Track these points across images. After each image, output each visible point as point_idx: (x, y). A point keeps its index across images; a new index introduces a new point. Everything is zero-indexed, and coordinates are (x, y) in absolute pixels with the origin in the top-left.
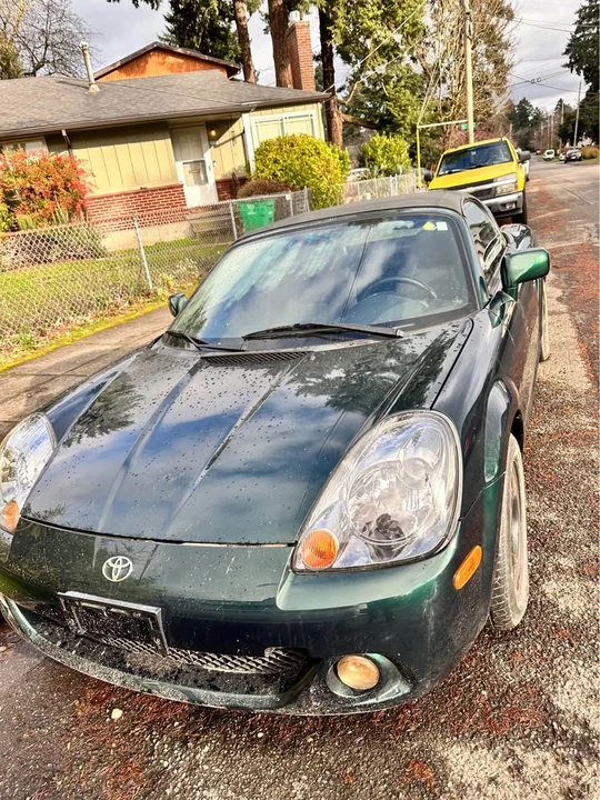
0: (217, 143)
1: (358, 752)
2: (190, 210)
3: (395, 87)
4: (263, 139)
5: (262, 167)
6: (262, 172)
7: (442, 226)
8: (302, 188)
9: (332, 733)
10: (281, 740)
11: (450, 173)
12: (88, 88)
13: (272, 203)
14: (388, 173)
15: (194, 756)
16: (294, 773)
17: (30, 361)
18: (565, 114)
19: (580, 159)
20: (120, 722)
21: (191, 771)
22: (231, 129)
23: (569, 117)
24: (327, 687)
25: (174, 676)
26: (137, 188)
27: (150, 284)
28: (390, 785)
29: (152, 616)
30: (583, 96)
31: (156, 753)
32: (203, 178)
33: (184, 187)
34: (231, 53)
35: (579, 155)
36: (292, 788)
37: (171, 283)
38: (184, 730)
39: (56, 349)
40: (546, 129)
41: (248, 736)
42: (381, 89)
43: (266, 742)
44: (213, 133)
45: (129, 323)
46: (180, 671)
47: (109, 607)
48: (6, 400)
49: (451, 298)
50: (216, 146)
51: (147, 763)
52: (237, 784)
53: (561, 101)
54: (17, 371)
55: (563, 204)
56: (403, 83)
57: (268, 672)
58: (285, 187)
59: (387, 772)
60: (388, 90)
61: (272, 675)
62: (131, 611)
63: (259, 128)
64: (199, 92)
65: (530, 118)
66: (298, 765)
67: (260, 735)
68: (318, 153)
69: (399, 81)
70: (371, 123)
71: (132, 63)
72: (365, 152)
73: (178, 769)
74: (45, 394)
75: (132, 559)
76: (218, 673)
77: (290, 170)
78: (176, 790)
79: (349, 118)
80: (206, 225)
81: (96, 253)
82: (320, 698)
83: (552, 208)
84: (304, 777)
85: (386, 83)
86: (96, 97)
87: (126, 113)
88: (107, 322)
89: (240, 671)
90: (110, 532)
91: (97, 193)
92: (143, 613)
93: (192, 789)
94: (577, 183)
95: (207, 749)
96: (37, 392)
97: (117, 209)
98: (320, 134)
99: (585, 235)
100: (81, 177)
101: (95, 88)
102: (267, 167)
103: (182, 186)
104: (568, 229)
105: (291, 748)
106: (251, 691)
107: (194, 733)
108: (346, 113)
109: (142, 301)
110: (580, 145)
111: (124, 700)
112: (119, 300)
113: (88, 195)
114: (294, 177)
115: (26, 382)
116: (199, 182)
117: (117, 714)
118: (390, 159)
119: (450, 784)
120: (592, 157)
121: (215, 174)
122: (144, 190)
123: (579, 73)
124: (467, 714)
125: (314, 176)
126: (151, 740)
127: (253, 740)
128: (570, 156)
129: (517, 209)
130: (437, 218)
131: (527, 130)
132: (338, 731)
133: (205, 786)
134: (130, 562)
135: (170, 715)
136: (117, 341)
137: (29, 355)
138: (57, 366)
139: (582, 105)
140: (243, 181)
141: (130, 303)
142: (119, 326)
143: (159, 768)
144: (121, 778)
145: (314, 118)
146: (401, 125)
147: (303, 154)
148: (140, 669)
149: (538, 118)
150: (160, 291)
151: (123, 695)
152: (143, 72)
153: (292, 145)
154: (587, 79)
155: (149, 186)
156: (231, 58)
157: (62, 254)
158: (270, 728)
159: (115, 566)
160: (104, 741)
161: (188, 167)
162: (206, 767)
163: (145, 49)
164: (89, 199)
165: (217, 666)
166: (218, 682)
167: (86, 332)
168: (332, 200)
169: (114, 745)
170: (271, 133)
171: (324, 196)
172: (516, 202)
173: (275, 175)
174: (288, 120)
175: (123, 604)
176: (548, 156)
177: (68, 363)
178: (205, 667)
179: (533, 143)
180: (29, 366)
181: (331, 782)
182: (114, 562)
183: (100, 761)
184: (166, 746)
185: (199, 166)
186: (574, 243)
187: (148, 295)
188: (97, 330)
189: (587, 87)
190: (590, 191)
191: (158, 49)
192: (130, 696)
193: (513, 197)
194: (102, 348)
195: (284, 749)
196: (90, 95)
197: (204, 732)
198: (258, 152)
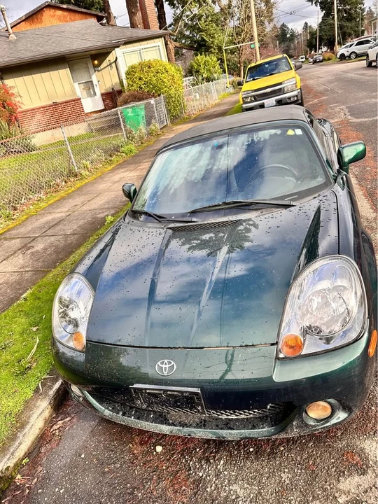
0: (99, 69)
1: (312, 452)
2: (87, 114)
3: (205, 22)
4: (130, 64)
5: (131, 83)
6: (132, 86)
7: (299, 132)
8: (159, 95)
9: (293, 443)
10: (265, 451)
11: (254, 80)
12: (8, 37)
13: (143, 107)
14: (208, 80)
15: (216, 467)
16: (279, 470)
17: (13, 228)
18: (310, 33)
19: (322, 61)
20: (163, 453)
21: (217, 476)
22: (107, 59)
23: (313, 34)
24: (303, 421)
25: (203, 424)
26: (51, 103)
27: (76, 168)
28: (337, 467)
29: (196, 394)
30: (320, 20)
31: (192, 469)
32: (92, 93)
33: (82, 100)
34: (96, 5)
35: (321, 58)
36: (282, 478)
37: (89, 166)
38: (204, 453)
39: (27, 218)
40: (298, 42)
41: (244, 451)
42: (197, 24)
43: (256, 454)
44: (96, 62)
45: (69, 196)
46: (205, 421)
47: (165, 391)
48: (8, 258)
49: (314, 177)
50: (98, 71)
51: (189, 475)
52: (248, 479)
53: (306, 24)
54: (7, 236)
55: (322, 93)
56: (210, 19)
57: (261, 415)
58: (149, 95)
59: (333, 460)
60: (201, 24)
61: (263, 417)
62: (182, 392)
63: (126, 57)
64: (83, 35)
65: (288, 36)
66: (280, 464)
67: (251, 450)
68: (167, 71)
69: (207, 17)
70: (192, 47)
71: (32, 16)
72: (192, 67)
73: (209, 476)
74: (34, 250)
75: (174, 361)
76: (230, 420)
77: (151, 84)
78: (213, 488)
79: (178, 44)
80: (98, 123)
81: (30, 149)
82: (298, 427)
83: (315, 96)
84: (286, 470)
85: (199, 19)
86: (15, 43)
87: (37, 53)
88: (55, 197)
89: (243, 416)
90: (155, 346)
91: (25, 108)
92: (191, 393)
93: (222, 486)
94: (326, 78)
95: (222, 462)
96: (27, 250)
97: (39, 117)
98: (165, 59)
99: (342, 114)
100: (12, 98)
101: (13, 37)
102: (135, 82)
103: (80, 99)
104: (330, 111)
105: (272, 454)
106: (254, 427)
107: (211, 453)
108: (176, 41)
109: (72, 180)
110: (320, 52)
111: (160, 440)
112: (59, 181)
113: (19, 110)
114: (153, 88)
115: (16, 243)
116: (90, 95)
117: (159, 449)
118: (209, 70)
119: (371, 462)
120: (329, 59)
121: (100, 89)
122: (55, 104)
123: (316, 5)
124: (368, 421)
125: (166, 87)
126: (186, 461)
127: (248, 453)
128: (316, 59)
129: (298, 100)
130: (294, 127)
131: (287, 43)
132: (297, 441)
133: (229, 484)
134: (173, 363)
135: (192, 445)
136: (67, 210)
137: (11, 223)
138: (33, 231)
139: (320, 26)
140: (120, 92)
141: (65, 182)
142: (63, 198)
143: (197, 477)
144: (177, 487)
145: (161, 47)
146: (212, 47)
147: (158, 73)
148: (180, 423)
149: (293, 36)
150: (83, 172)
151: (158, 437)
152: (41, 22)
153: (150, 67)
154: (322, 9)
155: (58, 101)
156: (97, 9)
157: (6, 151)
158: (255, 445)
159: (164, 366)
160: (157, 466)
161: (82, 86)
162: (226, 473)
163: (40, 6)
164: (19, 113)
165: (228, 415)
166: (231, 424)
167: (43, 205)
168: (178, 101)
169: (164, 468)
170: (134, 60)
171: (174, 99)
172: (297, 96)
173: (141, 88)
174: (144, 50)
175: (174, 388)
176: (301, 60)
177: (40, 228)
178: (220, 417)
179: (291, 52)
180: (14, 232)
181: (303, 471)
182: (162, 363)
183: (159, 478)
184: (197, 464)
185: (89, 85)
186: (336, 120)
187: (76, 176)
188: (50, 202)
189: (322, 14)
190: (336, 84)
191: (49, 6)
192: (162, 437)
193: (295, 93)
194: (59, 215)
195: (269, 456)
196: (10, 42)
197: (216, 452)
198: (128, 73)
